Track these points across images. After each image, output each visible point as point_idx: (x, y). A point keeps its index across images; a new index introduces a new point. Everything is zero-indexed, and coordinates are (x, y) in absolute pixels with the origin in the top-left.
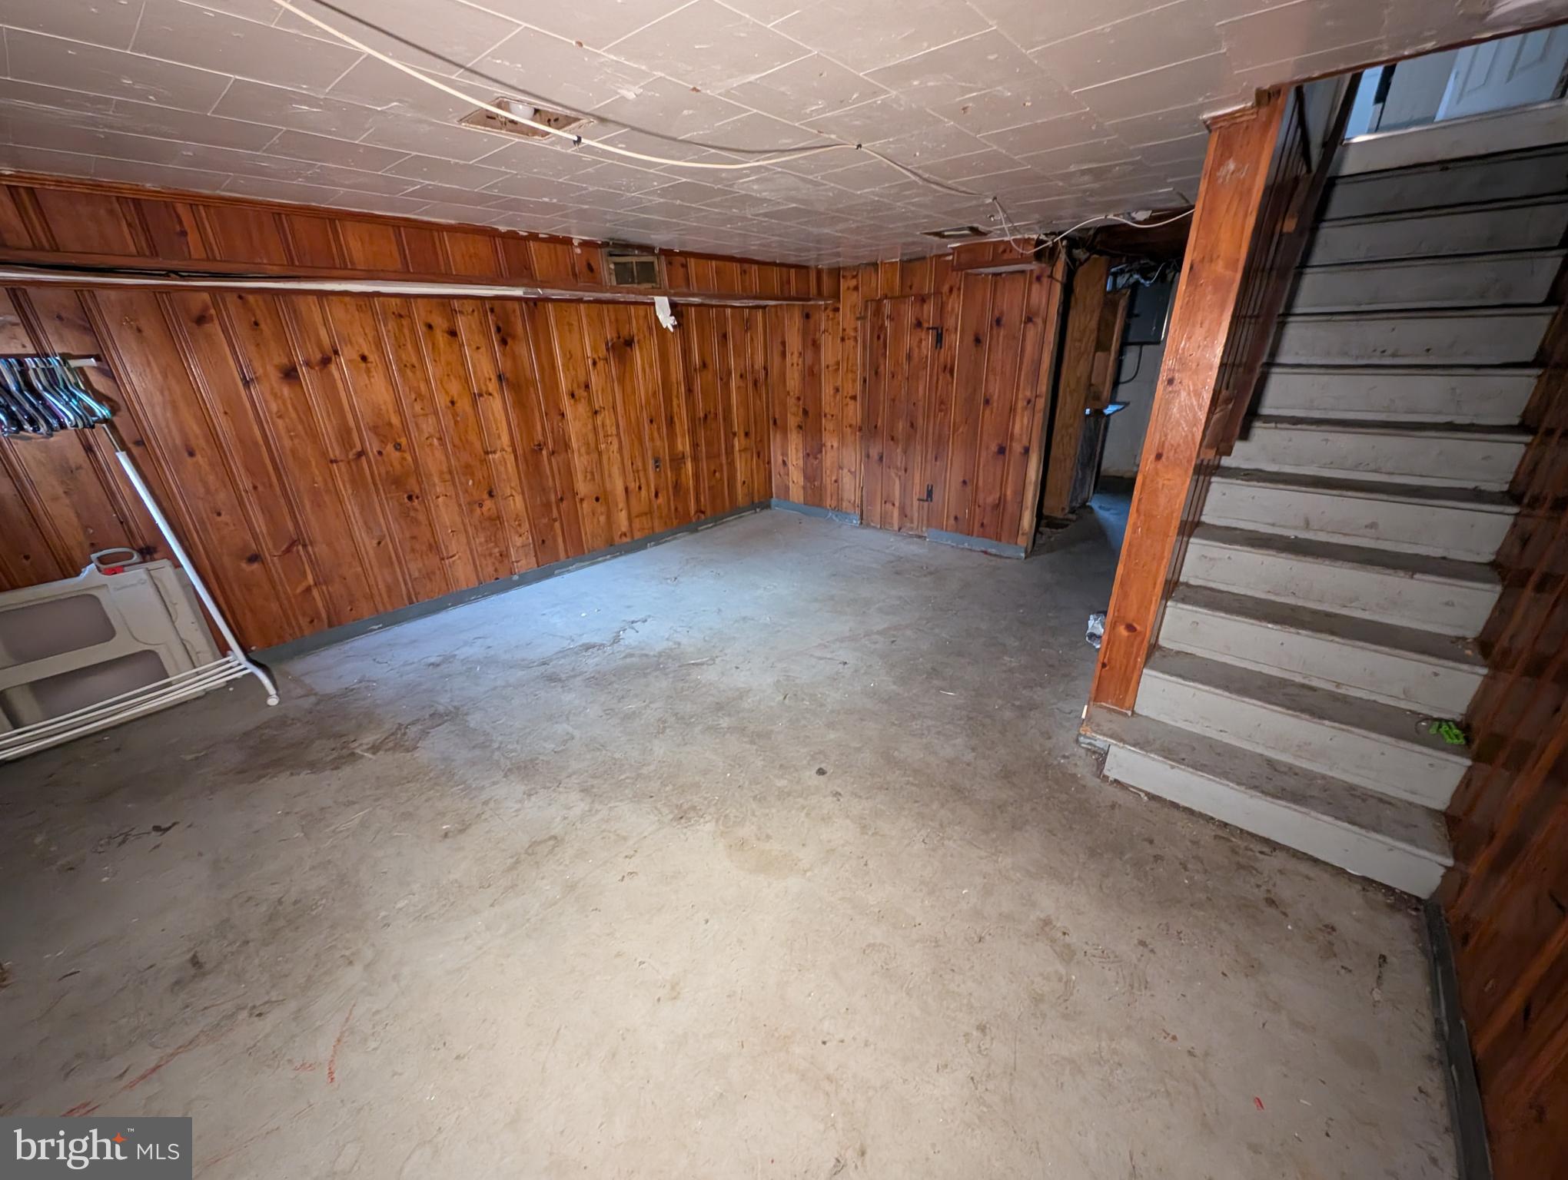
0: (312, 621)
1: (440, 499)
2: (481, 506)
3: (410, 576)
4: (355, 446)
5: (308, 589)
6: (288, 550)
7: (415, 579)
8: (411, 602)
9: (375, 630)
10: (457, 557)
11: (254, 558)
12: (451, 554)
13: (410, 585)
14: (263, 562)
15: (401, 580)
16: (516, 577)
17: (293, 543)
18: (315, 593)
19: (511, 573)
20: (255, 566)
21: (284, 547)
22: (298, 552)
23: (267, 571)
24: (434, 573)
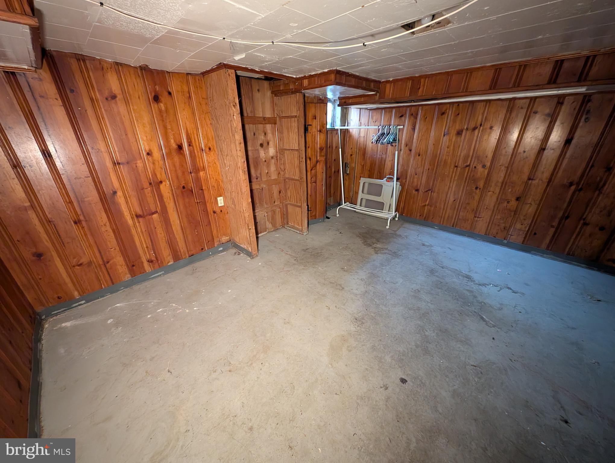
0: (420, 215)
1: (490, 193)
2: (508, 202)
3: (458, 217)
4: (467, 163)
5: (425, 205)
6: (427, 191)
7: (460, 219)
8: (453, 226)
9: (435, 228)
10: (481, 219)
11: (417, 190)
12: (480, 217)
13: (456, 220)
14: (418, 193)
15: (454, 217)
16: (505, 242)
17: (429, 190)
18: (426, 207)
19: (505, 239)
20: (417, 192)
21: (426, 190)
22: (429, 193)
23: (418, 196)
24: (468, 220)
